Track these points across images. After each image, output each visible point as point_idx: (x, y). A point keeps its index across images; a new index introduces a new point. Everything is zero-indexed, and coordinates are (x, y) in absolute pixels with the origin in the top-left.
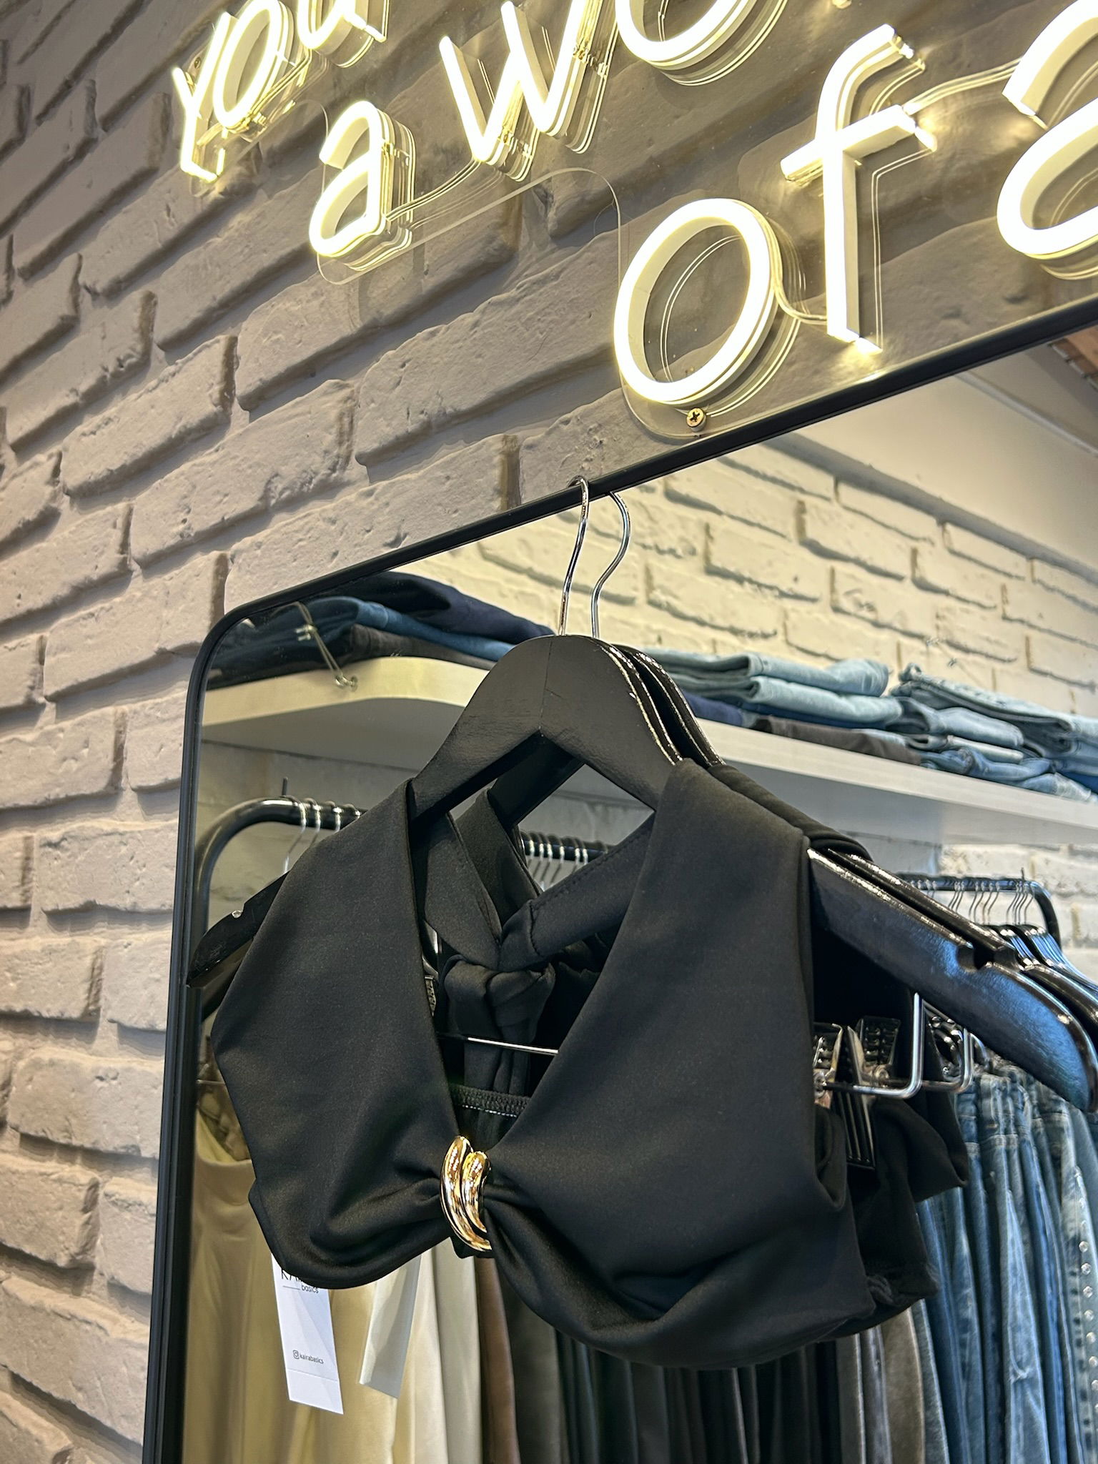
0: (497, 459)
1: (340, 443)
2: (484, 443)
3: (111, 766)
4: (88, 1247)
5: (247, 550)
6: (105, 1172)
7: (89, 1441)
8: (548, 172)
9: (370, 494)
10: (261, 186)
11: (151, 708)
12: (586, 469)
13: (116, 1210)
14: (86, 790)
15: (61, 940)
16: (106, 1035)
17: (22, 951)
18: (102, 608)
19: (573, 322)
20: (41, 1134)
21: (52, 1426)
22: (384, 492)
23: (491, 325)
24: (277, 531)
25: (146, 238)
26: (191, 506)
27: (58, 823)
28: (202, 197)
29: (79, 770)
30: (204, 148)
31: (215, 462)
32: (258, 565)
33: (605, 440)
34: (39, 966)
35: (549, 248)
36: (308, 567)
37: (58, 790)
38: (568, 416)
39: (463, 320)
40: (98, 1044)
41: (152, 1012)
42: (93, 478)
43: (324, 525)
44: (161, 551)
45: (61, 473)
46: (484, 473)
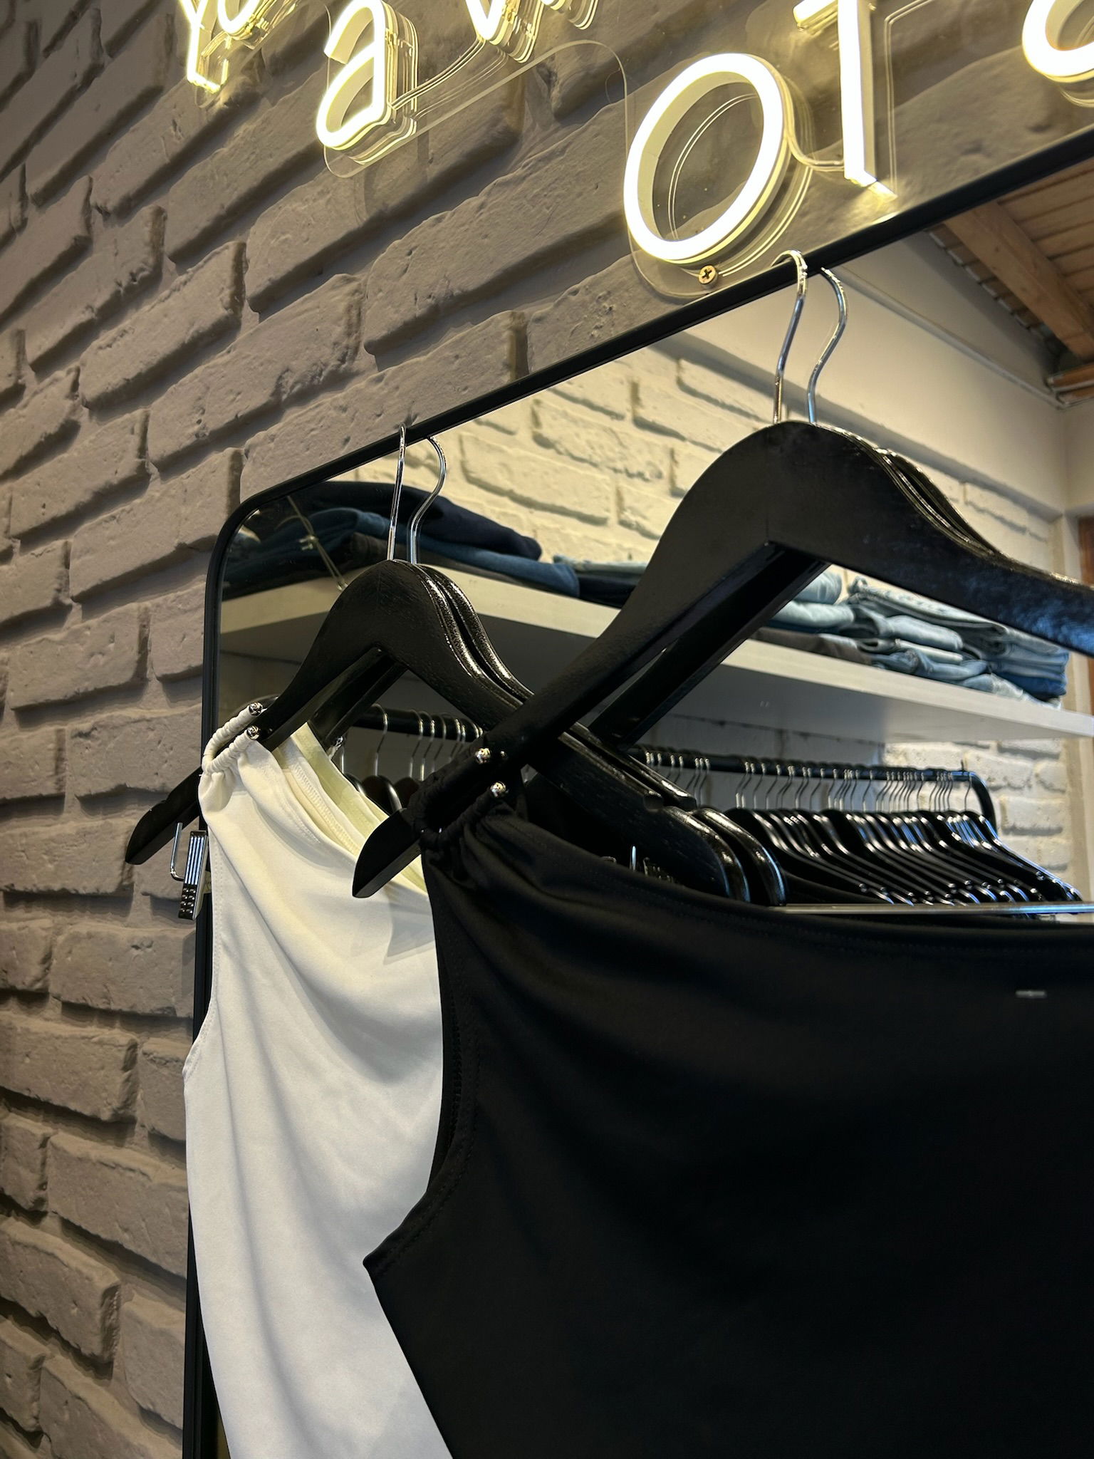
0: (506, 334)
1: (349, 335)
2: (492, 320)
3: (137, 658)
4: (129, 1102)
5: (261, 444)
6: (143, 1034)
7: (136, 1277)
8: (549, 49)
9: (379, 379)
10: (264, 94)
11: (174, 601)
12: (596, 336)
13: (154, 1067)
14: (114, 681)
15: (94, 822)
16: (140, 905)
17: (58, 835)
18: (123, 511)
19: (580, 195)
20: (84, 1001)
21: (100, 1265)
22: (394, 376)
23: (497, 206)
24: (289, 423)
25: (154, 154)
26: (206, 408)
27: (89, 715)
28: (207, 109)
29: (104, 666)
30: (208, 58)
31: (225, 365)
32: (272, 458)
33: (615, 306)
34: (75, 848)
35: (553, 127)
36: (321, 454)
37: (86, 684)
38: (577, 286)
39: (469, 203)
40: (132, 916)
42: (110, 388)
43: (333, 413)
44: (178, 452)
45: (80, 387)
46: (492, 349)
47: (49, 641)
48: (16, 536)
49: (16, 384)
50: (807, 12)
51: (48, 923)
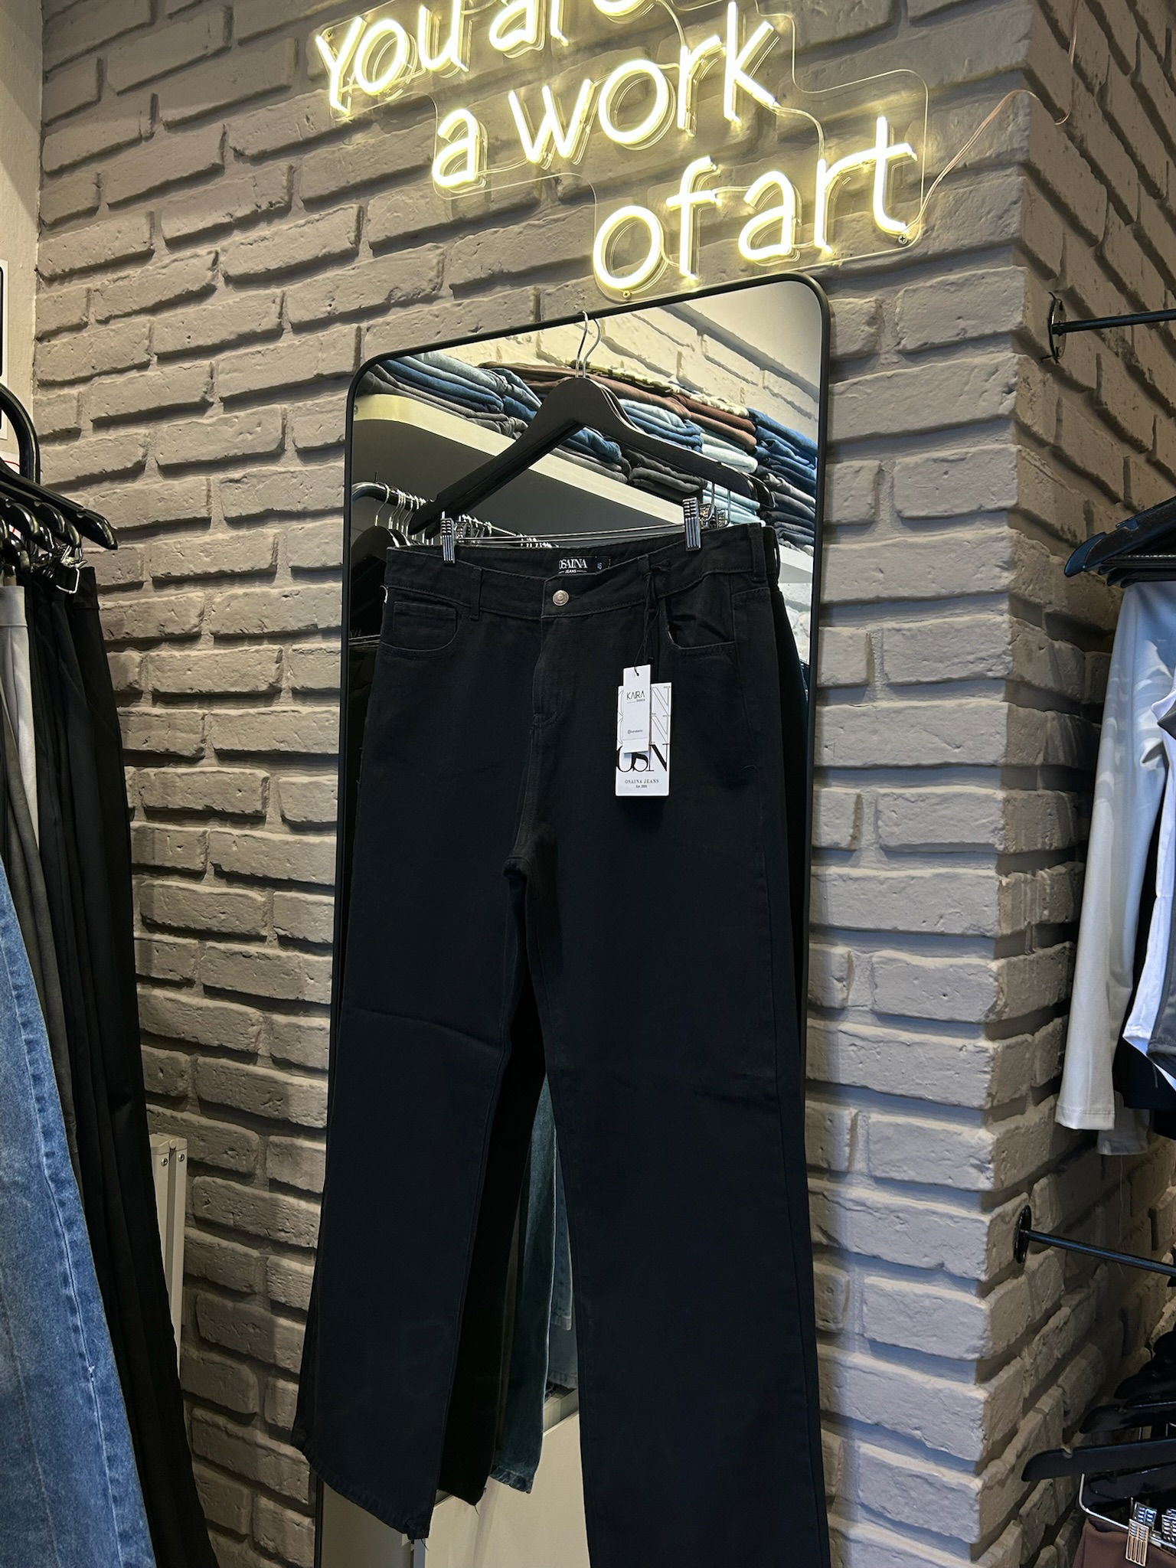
0: (532, 298)
2: (525, 289)
3: (281, 436)
5: (379, 326)
6: (288, 643)
8: (559, 172)
9: (459, 305)
10: (376, 121)
11: (311, 405)
12: (576, 308)
14: (260, 450)
16: (283, 575)
17: (210, 541)
19: (570, 242)
22: (469, 304)
23: (528, 235)
24: (401, 317)
25: (289, 131)
26: (336, 298)
27: (230, 471)
28: (336, 122)
29: (255, 439)
30: (341, 93)
31: (352, 276)
33: (585, 297)
34: (229, 547)
35: (557, 203)
37: (236, 451)
38: (568, 283)
39: (514, 228)
40: (276, 582)
41: (324, 559)
42: (252, 272)
43: (431, 318)
44: (313, 320)
45: (221, 264)
46: (524, 303)
47: (199, 423)
48: (156, 354)
49: (149, 249)
50: (671, 203)
51: (200, 594)
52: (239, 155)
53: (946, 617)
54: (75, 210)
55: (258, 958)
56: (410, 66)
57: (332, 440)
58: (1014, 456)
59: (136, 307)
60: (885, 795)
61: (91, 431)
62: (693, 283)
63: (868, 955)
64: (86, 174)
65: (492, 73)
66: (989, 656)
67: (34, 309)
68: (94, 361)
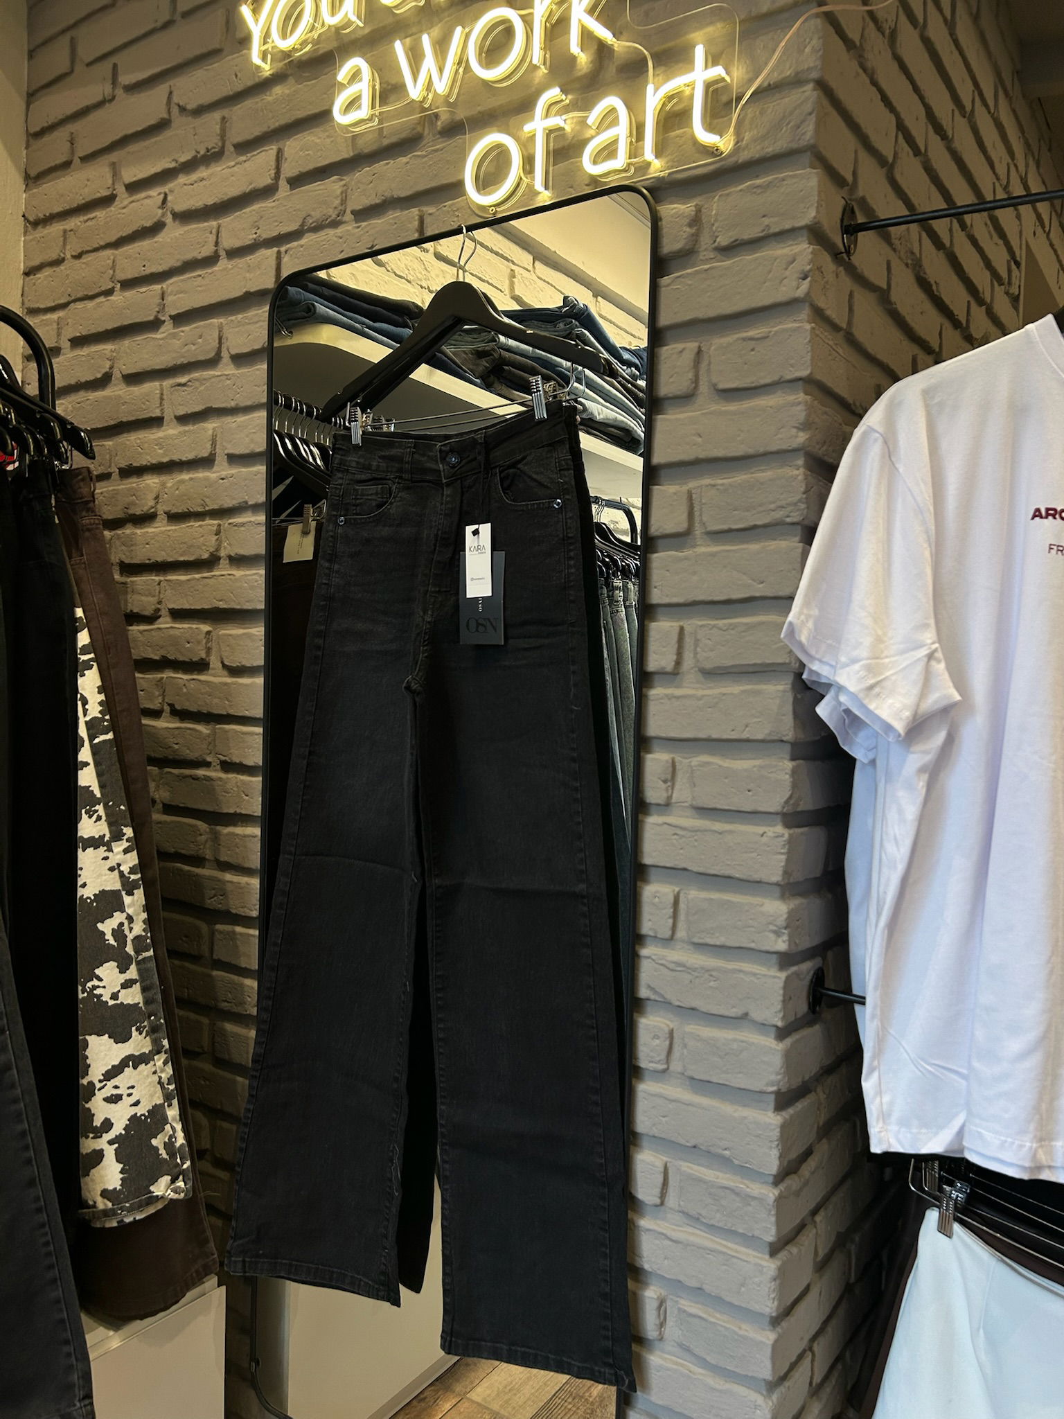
0: (417, 218)
1: (342, 205)
2: (411, 211)
3: (218, 346)
4: (218, 548)
5: (296, 248)
8: (438, 108)
9: (358, 227)
10: (291, 75)
11: (242, 318)
14: (202, 358)
16: (221, 462)
17: (164, 437)
18: (206, 272)
19: (449, 169)
22: (365, 227)
23: (413, 164)
24: (312, 240)
25: (222, 87)
26: (260, 226)
27: (178, 377)
28: (259, 77)
30: (263, 53)
31: (274, 207)
33: (459, 215)
34: (178, 440)
35: (437, 136)
36: (329, 256)
37: (182, 360)
38: (445, 204)
39: (401, 160)
40: (215, 468)
41: (252, 446)
42: (193, 208)
43: (335, 239)
45: (169, 204)
46: (410, 223)
47: (153, 338)
48: (118, 281)
49: (112, 194)
50: (528, 128)
51: (157, 481)
52: (182, 109)
53: (752, 473)
54: (53, 164)
55: (205, 779)
56: (316, 25)
57: (257, 346)
58: (809, 332)
59: (102, 243)
60: (702, 626)
61: (69, 350)
62: (546, 198)
63: (688, 761)
64: (61, 135)
65: (384, 27)
66: (787, 504)
67: (22, 248)
68: (70, 290)
